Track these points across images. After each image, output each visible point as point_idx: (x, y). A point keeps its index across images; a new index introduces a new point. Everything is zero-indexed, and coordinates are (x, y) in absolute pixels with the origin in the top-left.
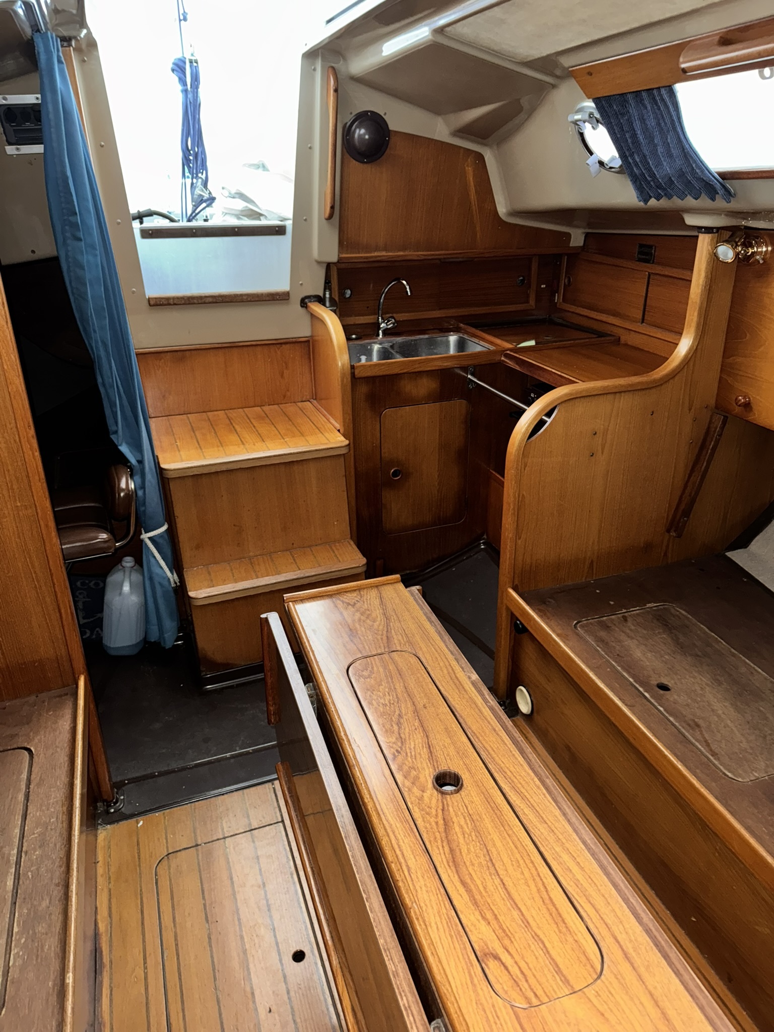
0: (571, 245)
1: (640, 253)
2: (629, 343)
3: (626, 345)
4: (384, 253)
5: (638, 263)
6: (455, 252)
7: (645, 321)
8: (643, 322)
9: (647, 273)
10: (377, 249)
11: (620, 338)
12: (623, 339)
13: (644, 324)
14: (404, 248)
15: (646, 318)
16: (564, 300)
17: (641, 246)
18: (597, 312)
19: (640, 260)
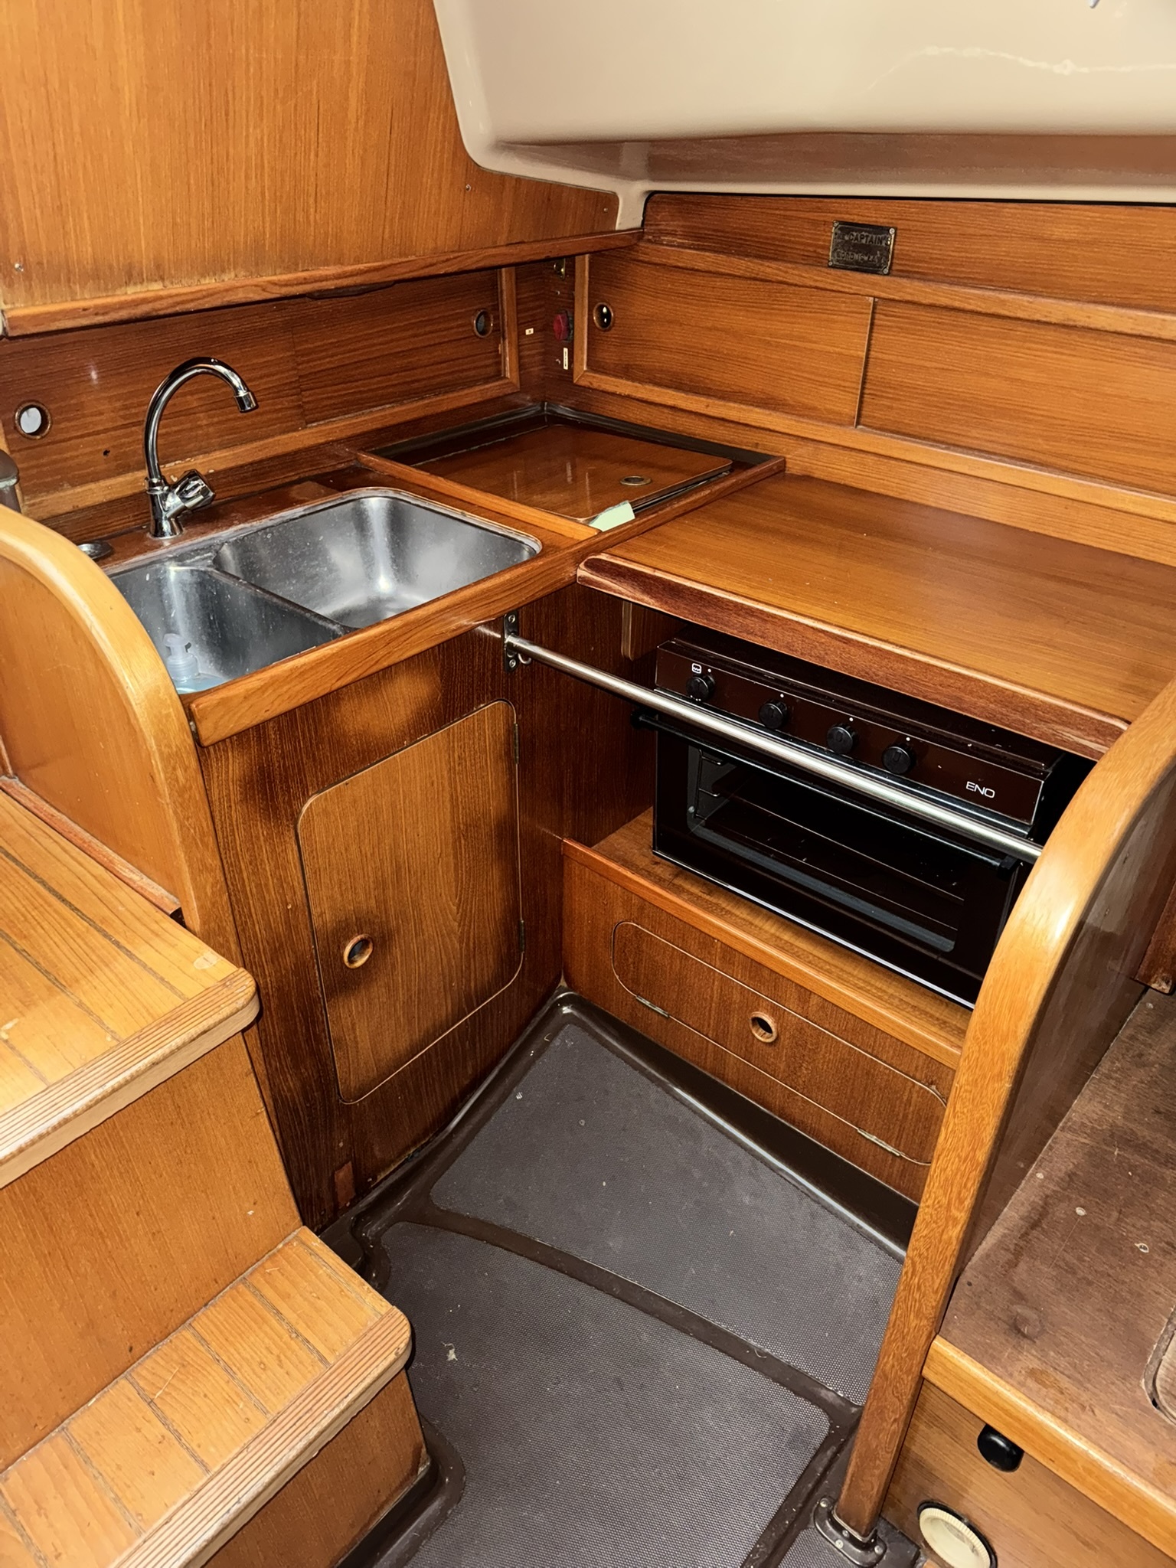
0: (617, 227)
1: (843, 245)
2: (817, 474)
3: (807, 479)
4: (155, 288)
5: (839, 272)
6: (361, 266)
7: (862, 420)
8: (858, 423)
9: (871, 299)
10: (131, 276)
11: (784, 462)
12: (794, 467)
13: (860, 427)
14: (217, 266)
15: (863, 412)
16: (594, 366)
17: (847, 227)
18: (708, 395)
19: (845, 266)
